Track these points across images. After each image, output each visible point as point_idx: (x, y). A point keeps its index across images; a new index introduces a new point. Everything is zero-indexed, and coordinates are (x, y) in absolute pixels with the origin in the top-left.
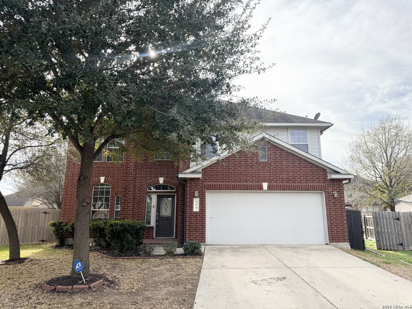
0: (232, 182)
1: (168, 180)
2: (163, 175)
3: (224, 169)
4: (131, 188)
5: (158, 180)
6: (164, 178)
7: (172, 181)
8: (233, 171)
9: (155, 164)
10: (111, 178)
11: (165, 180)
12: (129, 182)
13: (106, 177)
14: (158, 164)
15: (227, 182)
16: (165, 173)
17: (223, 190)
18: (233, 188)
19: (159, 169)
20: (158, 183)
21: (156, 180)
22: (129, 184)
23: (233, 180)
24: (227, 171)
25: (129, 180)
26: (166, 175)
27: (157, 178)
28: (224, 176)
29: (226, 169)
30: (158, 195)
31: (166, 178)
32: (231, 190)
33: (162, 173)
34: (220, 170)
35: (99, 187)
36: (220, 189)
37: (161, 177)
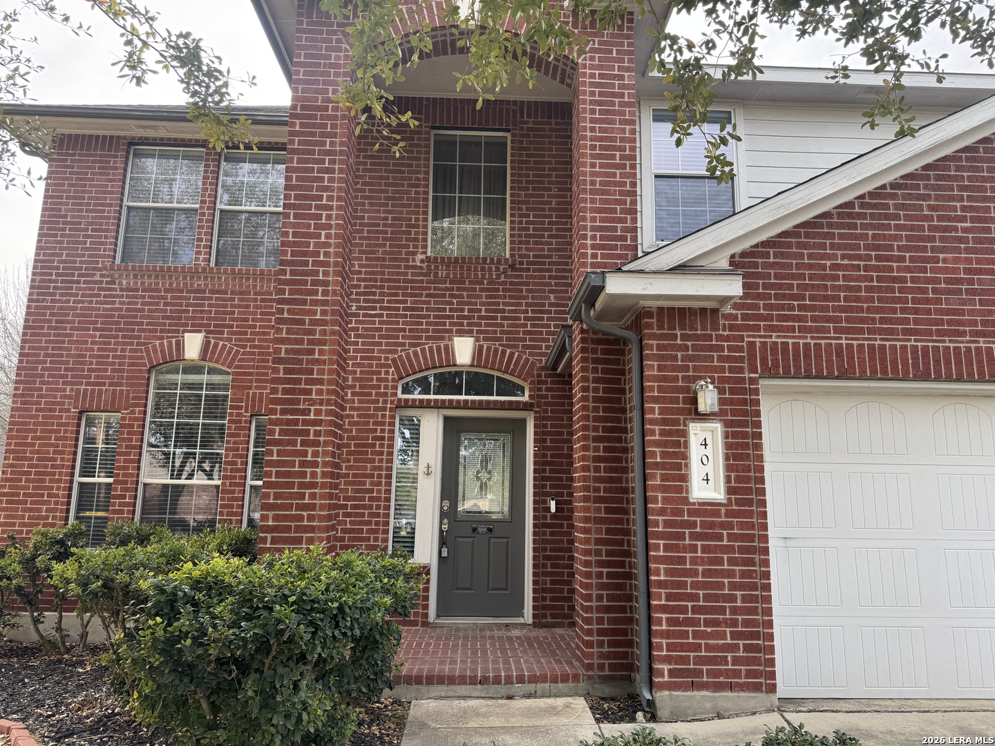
0: (907, 332)
1: (496, 351)
2: (468, 325)
3: (859, 258)
4: (324, 362)
5: (446, 347)
6: (477, 340)
7: (512, 355)
8: (908, 269)
9: (436, 275)
10: (230, 340)
11: (481, 348)
12: (312, 332)
13: (208, 332)
14: (448, 276)
15: (880, 331)
16: (480, 317)
17: (862, 377)
18: (916, 366)
19: (452, 296)
20: (448, 360)
21: (439, 349)
22: (311, 342)
23: (916, 321)
24: (877, 269)
25: (313, 322)
26: (486, 325)
27: (443, 338)
28: (858, 299)
29: (869, 258)
30: (447, 419)
31: (485, 339)
32: (905, 378)
33: (465, 317)
34: (835, 267)
35: (180, 378)
36: (844, 375)
37: (461, 333)
